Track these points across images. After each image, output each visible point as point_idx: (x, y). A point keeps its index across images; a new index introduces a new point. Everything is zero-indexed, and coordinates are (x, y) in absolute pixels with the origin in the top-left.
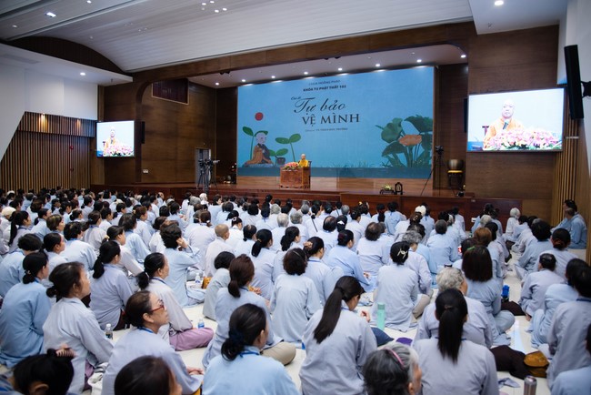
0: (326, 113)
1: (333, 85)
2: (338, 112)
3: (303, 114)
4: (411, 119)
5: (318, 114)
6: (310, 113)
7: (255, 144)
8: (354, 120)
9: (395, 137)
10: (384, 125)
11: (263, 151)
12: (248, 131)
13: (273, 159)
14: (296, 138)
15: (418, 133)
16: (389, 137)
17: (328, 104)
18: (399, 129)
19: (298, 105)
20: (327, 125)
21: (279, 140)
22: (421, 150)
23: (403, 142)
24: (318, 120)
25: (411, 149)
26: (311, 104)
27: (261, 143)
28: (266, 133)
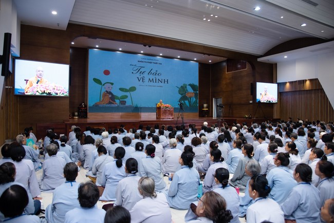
0: (151, 77)
1: (155, 62)
2: (158, 77)
3: (138, 75)
4: (190, 85)
5: (147, 77)
6: (142, 76)
7: (104, 91)
8: (166, 82)
9: (184, 93)
10: (180, 87)
11: (110, 96)
12: (97, 81)
13: (117, 101)
14: (133, 89)
15: (193, 91)
16: (181, 93)
17: (152, 72)
18: (186, 89)
19: (135, 69)
20: (152, 84)
21: (121, 89)
22: (194, 99)
23: (188, 96)
24: (146, 80)
25: (190, 99)
26: (142, 70)
27: (109, 90)
28: (112, 84)
